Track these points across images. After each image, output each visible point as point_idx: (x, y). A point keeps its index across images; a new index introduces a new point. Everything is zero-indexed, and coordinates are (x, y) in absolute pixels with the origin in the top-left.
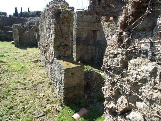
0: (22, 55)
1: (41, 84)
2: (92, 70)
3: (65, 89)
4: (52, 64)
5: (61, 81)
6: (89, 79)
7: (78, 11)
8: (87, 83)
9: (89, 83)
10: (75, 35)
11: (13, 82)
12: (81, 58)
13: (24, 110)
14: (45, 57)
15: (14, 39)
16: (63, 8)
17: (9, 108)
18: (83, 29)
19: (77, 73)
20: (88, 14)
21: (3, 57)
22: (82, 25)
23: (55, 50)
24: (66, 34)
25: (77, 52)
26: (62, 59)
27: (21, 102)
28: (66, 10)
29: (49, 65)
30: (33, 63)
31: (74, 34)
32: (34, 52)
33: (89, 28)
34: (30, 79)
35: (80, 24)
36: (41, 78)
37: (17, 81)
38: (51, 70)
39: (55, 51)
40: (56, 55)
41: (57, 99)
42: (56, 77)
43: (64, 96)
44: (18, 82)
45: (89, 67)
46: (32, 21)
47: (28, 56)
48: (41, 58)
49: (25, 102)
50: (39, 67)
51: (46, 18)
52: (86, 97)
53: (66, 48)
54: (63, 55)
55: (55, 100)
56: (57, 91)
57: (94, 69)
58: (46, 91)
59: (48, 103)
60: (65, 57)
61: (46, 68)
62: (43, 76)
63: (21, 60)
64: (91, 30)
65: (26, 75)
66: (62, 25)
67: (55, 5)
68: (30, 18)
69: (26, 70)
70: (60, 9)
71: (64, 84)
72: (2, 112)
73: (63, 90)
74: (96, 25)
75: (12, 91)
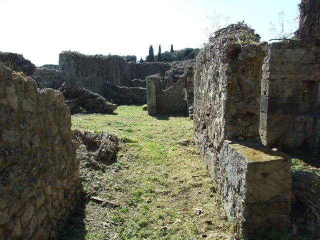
0: (161, 131)
1: (196, 189)
2: (305, 169)
3: (248, 205)
4: (219, 152)
5: (239, 186)
6: (301, 190)
7: (273, 43)
8: (297, 197)
9: (302, 200)
10: (265, 93)
11: (147, 179)
12: (277, 140)
13: (166, 234)
14: (202, 136)
15: (148, 102)
16: (244, 41)
17: (141, 225)
18: (285, 79)
19: (275, 173)
20: (295, 46)
21: (130, 132)
22: (282, 71)
23: (226, 123)
24: (251, 92)
25: (269, 129)
26: (241, 143)
27: (160, 217)
28: (250, 45)
29: (212, 152)
30: (180, 147)
31: (263, 90)
32: (181, 125)
33: (299, 77)
34: (175, 176)
35: (277, 69)
36: (196, 177)
37: (153, 177)
38: (217, 163)
39: (227, 126)
40: (228, 133)
41: (227, 224)
42: (227, 178)
43: (245, 220)
44: (155, 180)
45: (299, 161)
46: (178, 67)
47: (171, 133)
48: (195, 138)
49: (168, 219)
50: (192, 155)
51: (209, 61)
52: (295, 231)
53: (249, 120)
54: (242, 135)
55: (224, 225)
56: (228, 207)
57: (311, 168)
58: (206, 203)
59: (209, 229)
60: (246, 138)
61: (205, 159)
62: (199, 173)
63: (160, 140)
64: (303, 81)
65: (168, 168)
66: (242, 73)
67: (229, 36)
68: (175, 62)
69: (168, 158)
70: (238, 45)
71: (246, 194)
72: (130, 230)
73: (244, 206)
74: (316, 68)
75: (146, 194)
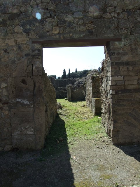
4: (92, 102)
40: (93, 96)
46: (80, 81)
48: (87, 104)
53: (98, 93)
66: (95, 82)
68: (78, 78)
70: (94, 76)
